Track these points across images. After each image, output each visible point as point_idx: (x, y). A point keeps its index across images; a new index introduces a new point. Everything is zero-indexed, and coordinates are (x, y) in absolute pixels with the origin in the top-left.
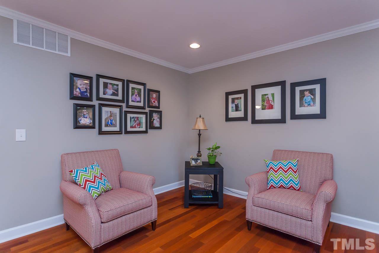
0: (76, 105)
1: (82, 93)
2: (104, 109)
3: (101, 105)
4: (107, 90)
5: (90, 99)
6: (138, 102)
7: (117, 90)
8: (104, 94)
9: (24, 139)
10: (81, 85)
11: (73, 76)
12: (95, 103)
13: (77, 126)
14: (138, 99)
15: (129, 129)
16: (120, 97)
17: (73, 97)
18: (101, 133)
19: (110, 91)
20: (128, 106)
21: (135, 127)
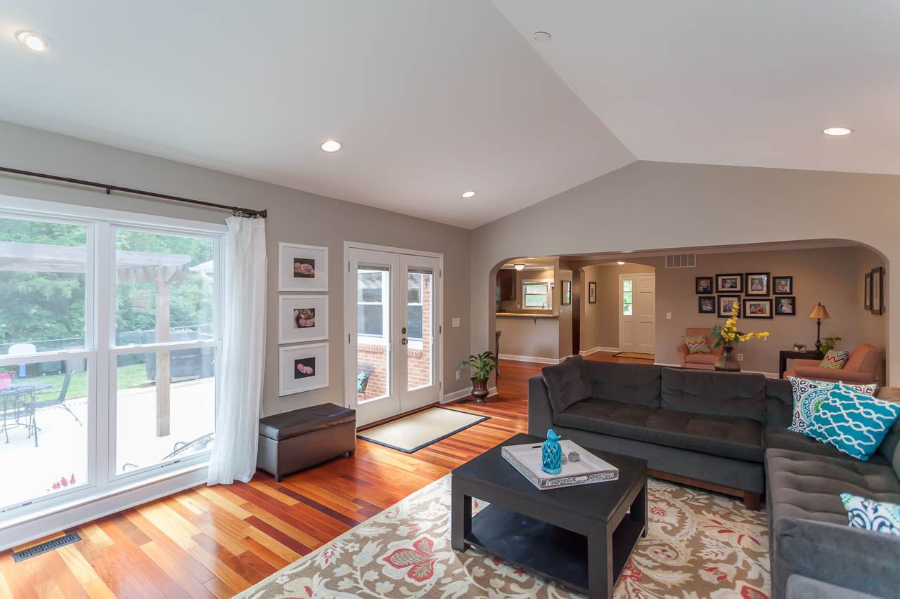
0: (700, 298)
1: (704, 289)
2: (722, 299)
3: (719, 296)
4: (726, 285)
5: (711, 293)
6: (759, 290)
7: (736, 283)
8: (723, 288)
9: (670, 318)
10: (704, 284)
11: (698, 279)
12: (715, 295)
13: (701, 311)
14: (759, 287)
15: (748, 314)
16: (738, 288)
17: (698, 292)
18: (720, 316)
19: (728, 285)
20: (747, 295)
21: (756, 313)
